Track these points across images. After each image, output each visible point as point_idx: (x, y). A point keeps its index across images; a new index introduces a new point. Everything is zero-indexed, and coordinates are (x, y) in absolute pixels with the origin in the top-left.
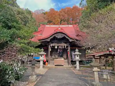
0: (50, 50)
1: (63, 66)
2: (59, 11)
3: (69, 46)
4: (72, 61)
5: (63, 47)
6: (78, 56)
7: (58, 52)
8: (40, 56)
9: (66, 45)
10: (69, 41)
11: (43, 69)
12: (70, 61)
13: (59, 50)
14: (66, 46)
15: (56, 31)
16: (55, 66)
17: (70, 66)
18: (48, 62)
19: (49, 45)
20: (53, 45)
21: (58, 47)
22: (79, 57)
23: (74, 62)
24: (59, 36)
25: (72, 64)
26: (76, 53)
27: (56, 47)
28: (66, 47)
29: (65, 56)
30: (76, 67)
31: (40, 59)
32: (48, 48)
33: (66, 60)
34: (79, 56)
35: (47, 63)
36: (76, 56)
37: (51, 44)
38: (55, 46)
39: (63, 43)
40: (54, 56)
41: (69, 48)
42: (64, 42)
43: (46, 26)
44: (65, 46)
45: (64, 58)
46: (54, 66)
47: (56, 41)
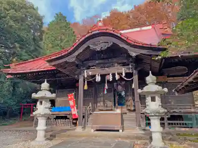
1: (118, 131)
3: (136, 72)
9: (124, 70)
10: (130, 56)
14: (126, 73)
20: (90, 73)
22: (158, 103)
24: (100, 45)
27: (98, 79)
28: (124, 75)
29: (130, 103)
37: (86, 71)
39: (116, 65)
42: (119, 63)
44: (122, 73)
45: (129, 108)
46: (92, 130)
47: (97, 62)
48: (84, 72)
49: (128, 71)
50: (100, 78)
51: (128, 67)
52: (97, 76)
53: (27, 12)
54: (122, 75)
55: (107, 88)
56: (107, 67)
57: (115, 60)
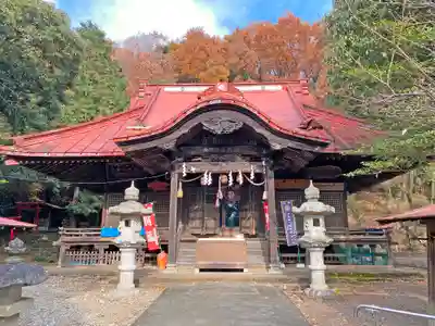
0: (177, 192)
2: (222, 37)
3: (271, 173)
4: (284, 248)
5: (240, 179)
6: (316, 223)
7: (218, 204)
8: (122, 223)
9: (253, 169)
10: (268, 146)
11: (137, 291)
12: (275, 247)
13: (220, 195)
14: (256, 174)
15: (203, 98)
16: (201, 270)
17: (274, 272)
18: (166, 252)
19: (172, 168)
20: (193, 170)
21: (215, 176)
22: (322, 228)
23: (294, 249)
24: (221, 124)
25: (282, 259)
26: (306, 207)
27: (207, 180)
28: (252, 177)
29: (250, 223)
30: (306, 281)
31: (117, 241)
32: (169, 182)
33: (256, 243)
34: (321, 221)
35: (162, 255)
36: (309, 223)
37: (184, 165)
38: (201, 174)
39: (239, 158)
40: (197, 223)
41: (270, 183)
42: (244, 156)
43: (167, 89)
44: (248, 175)
45: (248, 231)
46: (197, 271)
47: (206, 150)
48: (181, 166)
49: (258, 171)
50: (210, 179)
51: (259, 163)
52: (205, 175)
53: (59, 31)
54: (249, 177)
55: (221, 197)
56: (223, 161)
57: (237, 149)
